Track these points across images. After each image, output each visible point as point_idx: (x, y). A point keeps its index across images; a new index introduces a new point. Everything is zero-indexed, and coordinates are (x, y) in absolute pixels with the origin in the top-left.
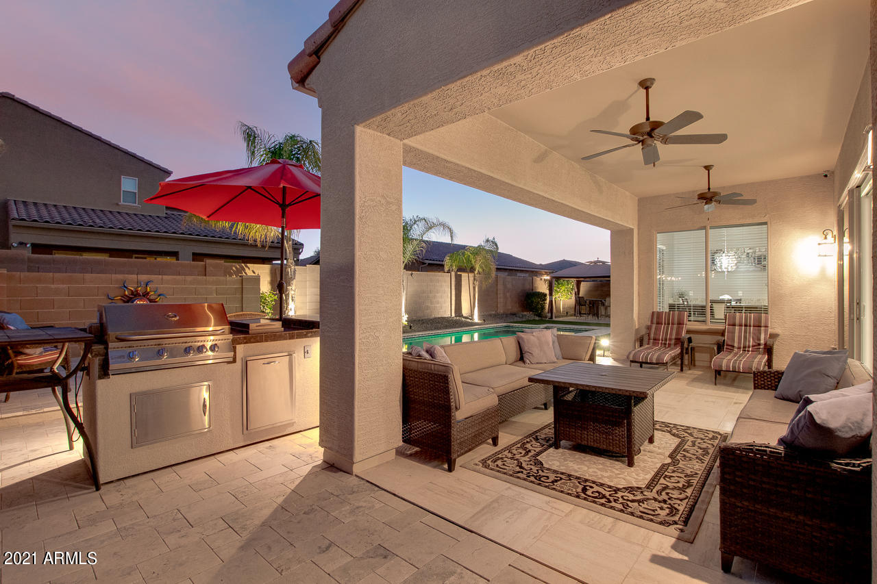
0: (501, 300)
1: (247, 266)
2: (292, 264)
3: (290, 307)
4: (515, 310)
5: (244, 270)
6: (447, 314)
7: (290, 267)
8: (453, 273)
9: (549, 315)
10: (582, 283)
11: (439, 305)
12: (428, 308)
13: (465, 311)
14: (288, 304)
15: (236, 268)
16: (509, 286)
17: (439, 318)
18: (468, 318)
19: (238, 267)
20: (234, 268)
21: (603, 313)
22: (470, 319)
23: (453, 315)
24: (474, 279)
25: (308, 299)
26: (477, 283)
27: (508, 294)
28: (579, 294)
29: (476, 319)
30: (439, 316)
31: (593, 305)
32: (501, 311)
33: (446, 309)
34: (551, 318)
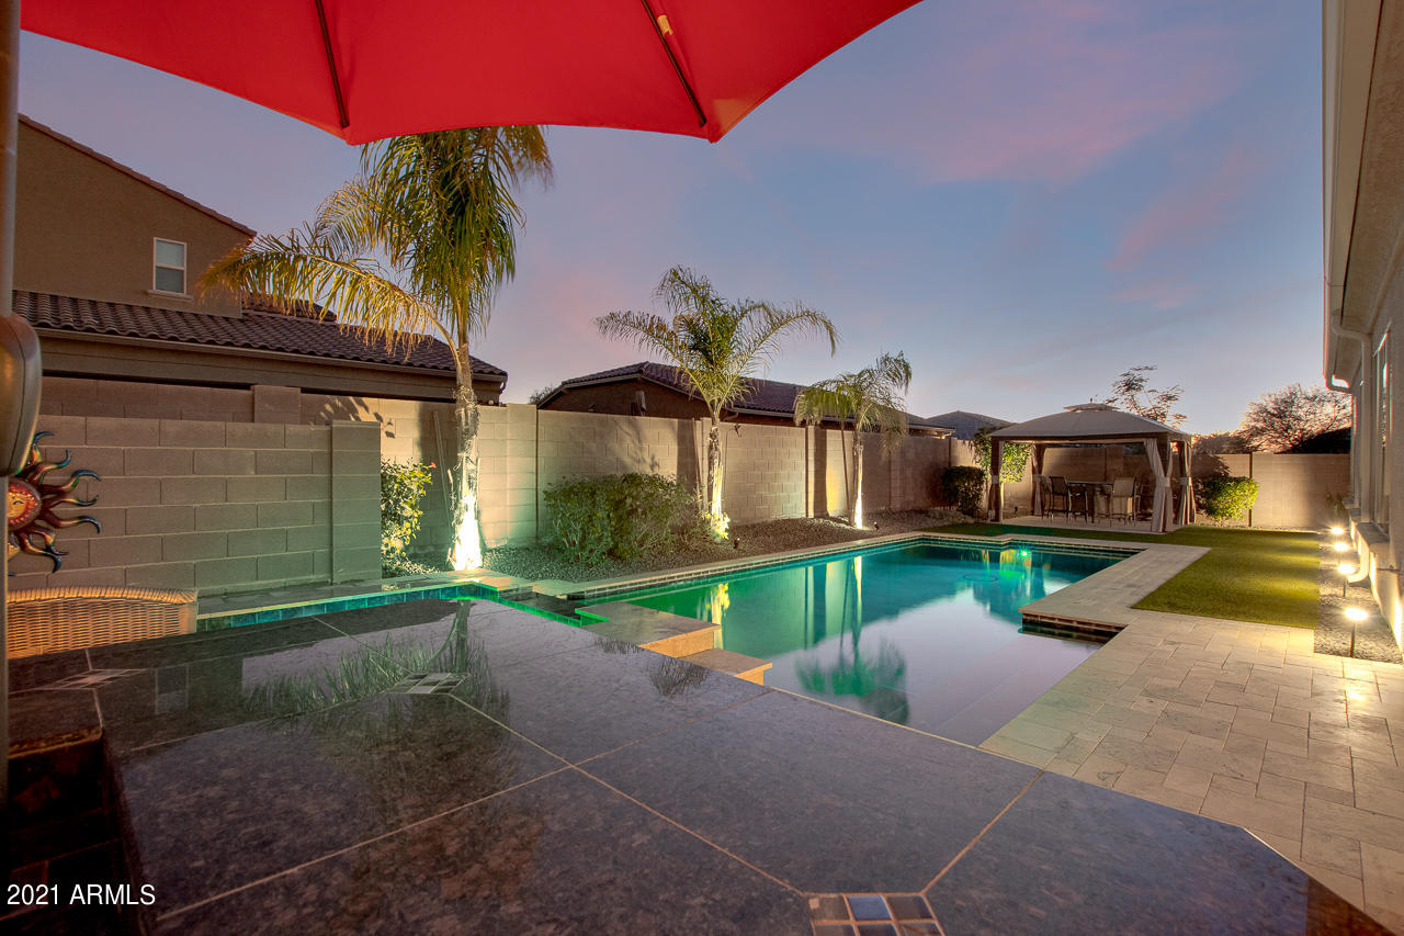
0: (896, 483)
1: (362, 404)
2: (468, 396)
3: (463, 502)
4: (922, 503)
5: (354, 411)
6: (799, 514)
7: (465, 405)
8: (811, 428)
9: (992, 513)
10: (1047, 450)
11: (785, 494)
12: (762, 500)
13: (834, 505)
14: (458, 494)
15: (334, 406)
16: (911, 455)
17: (785, 521)
18: (840, 521)
19: (340, 404)
20: (328, 407)
21: (1103, 510)
22: (847, 524)
23: (811, 515)
24: (856, 440)
25: (509, 482)
26: (860, 449)
27: (909, 472)
28: (1040, 472)
29: (859, 523)
30: (785, 516)
31: (1083, 495)
32: (896, 505)
33: (795, 504)
34: (997, 518)
